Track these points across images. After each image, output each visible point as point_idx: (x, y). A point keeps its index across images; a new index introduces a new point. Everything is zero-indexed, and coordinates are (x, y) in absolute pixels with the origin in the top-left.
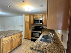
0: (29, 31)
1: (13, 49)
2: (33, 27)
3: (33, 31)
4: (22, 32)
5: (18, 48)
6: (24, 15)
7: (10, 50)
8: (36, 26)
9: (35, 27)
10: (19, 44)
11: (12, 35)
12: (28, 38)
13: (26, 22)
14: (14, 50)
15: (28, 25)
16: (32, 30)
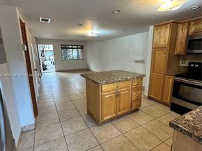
0: (164, 78)
1: (120, 113)
2: (181, 65)
3: (179, 79)
4: (141, 77)
5: (129, 115)
6: (152, 28)
7: (114, 115)
8: (195, 64)
9: (189, 67)
10: (133, 108)
11: (119, 81)
12: (159, 99)
13: (156, 49)
14: (122, 119)
15: (162, 57)
16: (176, 76)
